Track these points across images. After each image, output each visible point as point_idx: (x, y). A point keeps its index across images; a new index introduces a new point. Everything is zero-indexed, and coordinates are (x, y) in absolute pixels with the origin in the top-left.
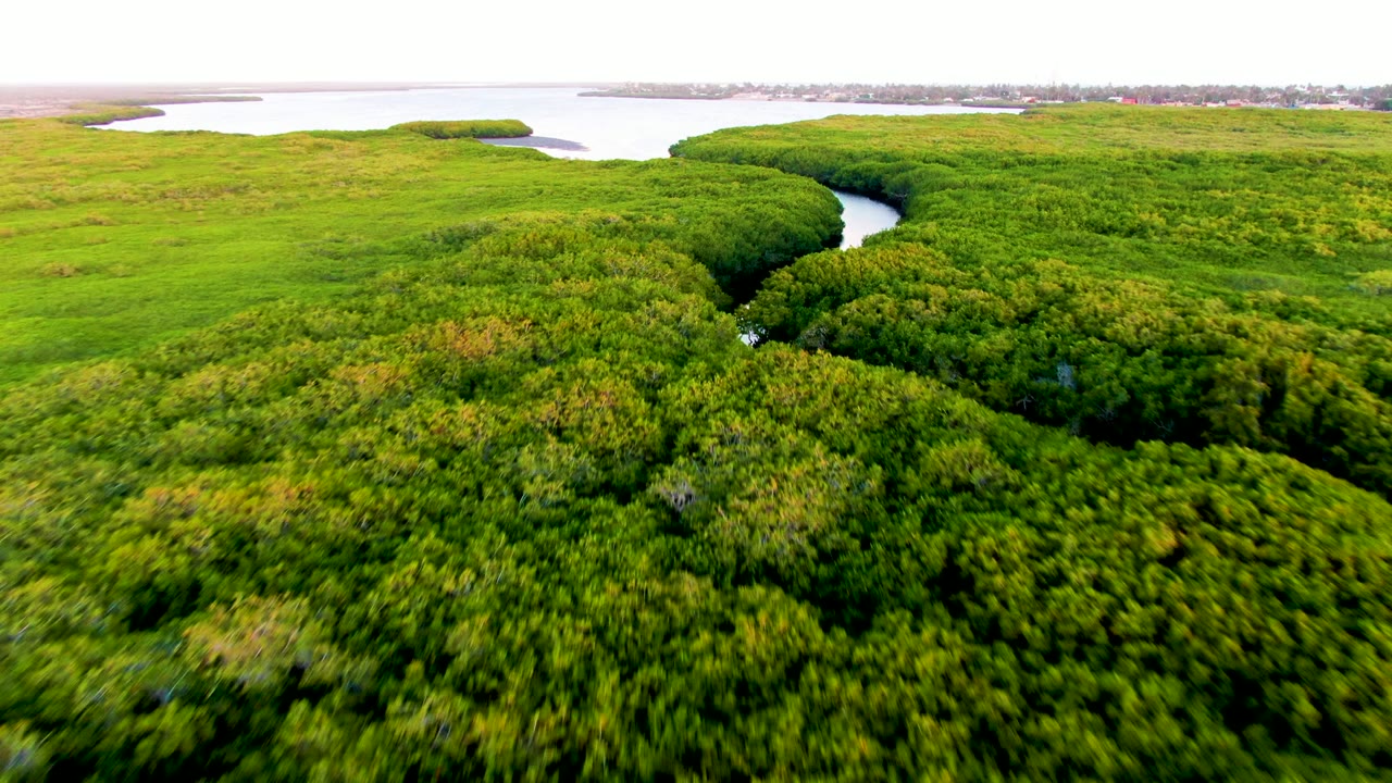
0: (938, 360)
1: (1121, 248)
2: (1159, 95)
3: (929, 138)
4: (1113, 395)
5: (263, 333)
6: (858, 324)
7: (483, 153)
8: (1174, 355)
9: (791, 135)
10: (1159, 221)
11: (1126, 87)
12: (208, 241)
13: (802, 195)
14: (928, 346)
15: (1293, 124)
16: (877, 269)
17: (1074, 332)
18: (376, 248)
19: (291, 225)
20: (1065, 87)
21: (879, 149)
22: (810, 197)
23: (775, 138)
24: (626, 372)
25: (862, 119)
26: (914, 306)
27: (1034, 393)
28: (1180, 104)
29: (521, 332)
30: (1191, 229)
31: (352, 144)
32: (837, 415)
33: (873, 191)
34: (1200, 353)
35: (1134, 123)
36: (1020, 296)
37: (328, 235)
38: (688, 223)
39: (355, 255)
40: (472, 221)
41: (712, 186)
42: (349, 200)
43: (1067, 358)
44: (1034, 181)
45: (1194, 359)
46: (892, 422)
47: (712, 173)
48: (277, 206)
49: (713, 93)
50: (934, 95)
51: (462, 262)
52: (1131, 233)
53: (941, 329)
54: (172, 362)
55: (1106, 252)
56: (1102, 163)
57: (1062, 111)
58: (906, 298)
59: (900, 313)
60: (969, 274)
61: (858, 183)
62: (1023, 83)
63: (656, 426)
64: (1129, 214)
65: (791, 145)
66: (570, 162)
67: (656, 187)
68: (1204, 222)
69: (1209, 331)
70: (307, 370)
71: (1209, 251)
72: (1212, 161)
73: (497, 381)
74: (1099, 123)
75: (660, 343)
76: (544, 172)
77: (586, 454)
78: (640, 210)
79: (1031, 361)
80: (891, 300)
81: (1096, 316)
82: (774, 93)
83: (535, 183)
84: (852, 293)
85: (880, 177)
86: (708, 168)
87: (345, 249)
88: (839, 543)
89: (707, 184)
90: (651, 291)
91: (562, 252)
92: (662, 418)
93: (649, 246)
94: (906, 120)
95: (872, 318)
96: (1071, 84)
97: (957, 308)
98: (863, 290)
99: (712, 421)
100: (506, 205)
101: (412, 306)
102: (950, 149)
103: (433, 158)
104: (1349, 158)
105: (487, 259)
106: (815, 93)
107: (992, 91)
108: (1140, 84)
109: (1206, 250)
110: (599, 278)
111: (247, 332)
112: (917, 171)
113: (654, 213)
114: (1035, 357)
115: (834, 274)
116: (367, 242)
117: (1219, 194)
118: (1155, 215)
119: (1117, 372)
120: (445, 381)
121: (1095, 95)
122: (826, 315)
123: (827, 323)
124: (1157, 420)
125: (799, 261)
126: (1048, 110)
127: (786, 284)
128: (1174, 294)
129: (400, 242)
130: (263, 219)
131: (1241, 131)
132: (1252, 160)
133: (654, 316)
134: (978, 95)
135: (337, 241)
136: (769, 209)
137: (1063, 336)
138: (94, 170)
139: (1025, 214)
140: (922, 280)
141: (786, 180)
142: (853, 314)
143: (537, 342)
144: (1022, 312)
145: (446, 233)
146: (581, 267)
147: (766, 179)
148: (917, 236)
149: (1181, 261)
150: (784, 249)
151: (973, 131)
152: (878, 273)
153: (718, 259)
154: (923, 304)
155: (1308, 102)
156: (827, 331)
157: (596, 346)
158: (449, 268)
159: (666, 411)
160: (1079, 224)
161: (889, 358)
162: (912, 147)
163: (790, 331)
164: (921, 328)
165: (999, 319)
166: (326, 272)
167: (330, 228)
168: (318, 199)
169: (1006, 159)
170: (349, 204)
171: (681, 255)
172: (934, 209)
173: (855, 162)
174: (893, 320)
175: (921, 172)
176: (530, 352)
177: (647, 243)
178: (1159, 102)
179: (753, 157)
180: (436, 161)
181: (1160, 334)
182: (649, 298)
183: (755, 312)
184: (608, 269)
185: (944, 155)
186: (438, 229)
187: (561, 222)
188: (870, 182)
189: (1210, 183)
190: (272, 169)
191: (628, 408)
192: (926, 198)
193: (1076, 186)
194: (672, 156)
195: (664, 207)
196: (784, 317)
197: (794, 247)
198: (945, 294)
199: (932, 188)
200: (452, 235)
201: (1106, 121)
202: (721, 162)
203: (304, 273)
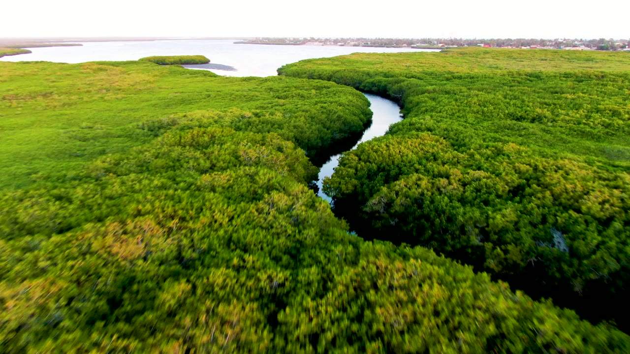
0: (467, 228)
1: (537, 131)
2: (500, 43)
3: (404, 64)
4: (606, 263)
6: (406, 196)
7: (182, 73)
9: (336, 63)
10: (547, 113)
11: (484, 39)
12: (13, 129)
13: (350, 98)
14: (460, 218)
15: (568, 57)
16: (410, 153)
18: (109, 133)
19: (67, 117)
20: (456, 40)
21: (380, 70)
22: (354, 99)
23: (329, 64)
25: (369, 54)
26: (442, 183)
27: (541, 255)
28: (510, 47)
29: (170, 232)
30: (567, 118)
31: (118, 68)
33: (383, 93)
35: (496, 55)
36: (507, 174)
37: (84, 124)
38: (290, 118)
39: (95, 138)
40: (166, 116)
41: (301, 92)
42: (105, 101)
43: (557, 227)
44: (469, 89)
46: (491, 345)
47: (300, 84)
48: (64, 105)
49: (296, 42)
50: (398, 43)
51: (148, 151)
52: (533, 121)
53: (463, 201)
55: (529, 134)
56: (495, 78)
57: (459, 50)
58: (434, 176)
59: (432, 188)
60: (466, 156)
61: (374, 89)
62: (437, 38)
64: (528, 108)
65: (338, 68)
66: (227, 78)
67: (271, 93)
68: (571, 113)
71: (583, 132)
72: (547, 76)
73: (144, 285)
74: (479, 56)
75: (278, 236)
76: (213, 83)
78: (262, 107)
80: (425, 178)
81: (567, 193)
82: (325, 42)
83: (207, 91)
84: (397, 170)
85: (386, 86)
86: (297, 82)
87: (91, 134)
89: (298, 91)
91: (213, 144)
93: (269, 136)
94: (389, 55)
95: (415, 192)
96: (458, 38)
97: (470, 184)
98: (405, 170)
100: (190, 104)
101: (101, 197)
102: (416, 70)
103: (156, 76)
104: (613, 75)
105: (165, 149)
106: (344, 42)
107: (424, 41)
109: (581, 131)
110: (235, 167)
112: (406, 83)
113: (270, 111)
114: (534, 226)
115: (383, 157)
116: (106, 129)
117: (569, 96)
118: (544, 109)
119: (602, 243)
120: (100, 286)
121: (471, 43)
122: (384, 189)
123: (385, 195)
126: (452, 50)
127: (354, 163)
128: (595, 168)
129: (125, 129)
130: (53, 113)
131: (546, 60)
132: (567, 76)
133: (273, 206)
134: (418, 43)
135: (90, 128)
136: (333, 107)
137: (549, 208)
139: (475, 110)
140: (439, 161)
141: (339, 89)
142: (402, 189)
143: (181, 241)
144: (512, 186)
145: (151, 124)
146: (224, 157)
147: (329, 88)
148: (423, 126)
149: (570, 138)
150: (345, 132)
151: (423, 61)
152: (412, 156)
153: (309, 141)
154: (447, 181)
155: (567, 46)
156: (385, 201)
157: (229, 242)
158: (141, 156)
159: (287, 343)
160: (504, 115)
161: (433, 224)
162: (398, 69)
163: (360, 198)
164: (451, 202)
165: (500, 193)
166: (75, 151)
167: (89, 119)
168: (89, 100)
169: (446, 75)
170: (104, 103)
171: (287, 142)
172: (424, 107)
173: (371, 77)
174: (429, 193)
175: (407, 84)
176: (175, 254)
177: (267, 133)
178: (500, 46)
179: (319, 75)
180: (157, 78)
181: (617, 209)
182: (269, 189)
183: (336, 182)
184: (242, 159)
185: (415, 74)
186: (147, 121)
187: (216, 118)
188: (381, 88)
189: (558, 89)
190: (71, 82)
191: (251, 342)
192: (415, 99)
193: (493, 92)
194: (279, 75)
195: (275, 105)
196: (355, 186)
197: (349, 129)
198: (459, 173)
199: (417, 93)
200: (154, 126)
201: (482, 56)
202: (304, 78)
203: (60, 152)
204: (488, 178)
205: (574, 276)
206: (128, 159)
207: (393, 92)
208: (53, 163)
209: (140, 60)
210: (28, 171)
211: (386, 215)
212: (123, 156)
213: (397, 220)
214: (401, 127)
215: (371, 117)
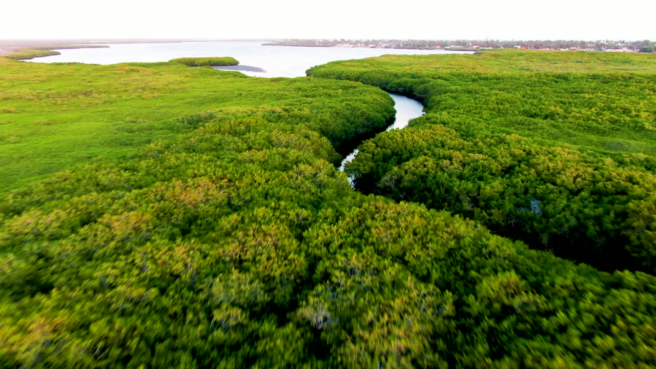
0: (461, 197)
1: (545, 126)
2: (538, 45)
3: (433, 66)
4: (567, 220)
5: (73, 184)
6: (414, 174)
7: (214, 74)
8: (598, 195)
9: (365, 64)
10: (560, 111)
11: (521, 41)
12: (65, 122)
13: (375, 96)
14: (456, 189)
15: (605, 59)
16: (421, 140)
17: (536, 180)
18: (152, 126)
19: (110, 113)
20: (492, 41)
21: (409, 71)
22: (378, 98)
23: (357, 66)
24: (283, 217)
25: (400, 56)
26: (445, 164)
27: (518, 217)
28: (548, 49)
29: (221, 187)
30: (578, 115)
31: (149, 69)
32: (417, 250)
33: (408, 93)
34: (612, 194)
35: (529, 58)
36: (503, 157)
37: (128, 119)
38: (317, 113)
39: (140, 130)
40: (203, 112)
41: (328, 91)
42: (143, 99)
43: (535, 196)
44: (491, 89)
45: (610, 198)
46: (451, 253)
47: (327, 84)
48: (105, 102)
49: (326, 44)
50: (431, 45)
51: (194, 137)
52: (546, 117)
53: (461, 177)
54: (15, 204)
55: (537, 128)
56: (521, 79)
57: (493, 52)
58: (439, 159)
59: (436, 168)
60: (471, 143)
61: (400, 89)
62: (472, 39)
63: (302, 259)
64: (544, 106)
65: (366, 70)
66: (257, 79)
67: (300, 92)
68: (583, 111)
69: (616, 180)
70: (91, 213)
72: (574, 78)
73: (205, 220)
74: (513, 58)
75: (304, 193)
76: (243, 83)
77: (257, 281)
78: (291, 105)
79: (514, 197)
80: (431, 160)
81: (548, 170)
82: (355, 44)
83: (239, 90)
84: (408, 154)
85: (412, 87)
86: (325, 82)
87: (135, 127)
88: (432, 362)
89: (326, 90)
90: (297, 157)
91: (249, 132)
92: (306, 252)
93: (297, 127)
94: (420, 57)
95: (422, 170)
96: (495, 40)
97: (469, 164)
98: (415, 153)
99: (338, 256)
100: (223, 102)
101: (161, 168)
102: (445, 72)
103: (188, 76)
104: (641, 76)
105: (208, 136)
106: (375, 44)
107: (458, 43)
108: (528, 40)
109: (588, 127)
110: (269, 148)
111: (62, 185)
112: (431, 83)
113: (298, 107)
114: (516, 194)
115: (397, 143)
116: (148, 123)
117: (587, 96)
118: (558, 107)
119: (568, 206)
120: (173, 221)
121: (507, 45)
122: (396, 169)
123: (396, 173)
124: (595, 236)
125: (378, 136)
126: (487, 52)
127: (371, 149)
128: (584, 154)
129: (166, 123)
130: (97, 110)
131: (581, 62)
132: (594, 77)
133: (300, 174)
134: (452, 45)
135: (133, 122)
136: (358, 104)
137: (531, 182)
138: (16, 83)
139: (491, 107)
140: (446, 147)
141: (366, 88)
142: (410, 168)
143: (231, 194)
144: (505, 167)
145: (189, 118)
146: (259, 141)
147: (355, 88)
148: (438, 120)
149: (577, 133)
150: (368, 127)
151: (453, 62)
152: (422, 143)
153: (333, 133)
154: (449, 162)
155: (608, 48)
156: (396, 177)
157: (266, 196)
158: (187, 141)
159: (308, 247)
160: (519, 112)
161: (433, 195)
162: (426, 71)
163: (375, 176)
164: (450, 177)
165: (493, 172)
166: (123, 140)
167: (130, 114)
168: (127, 98)
169: (473, 77)
170: (142, 101)
171: (314, 132)
172: (443, 104)
173: (398, 78)
174: (433, 172)
175: (433, 84)
176: (226, 201)
177: (296, 125)
178: (538, 48)
179: (348, 76)
180: (190, 78)
181: (587, 182)
182: (297, 162)
183: (355, 165)
184: (274, 143)
185: (442, 75)
186: (186, 115)
187: (250, 113)
188: (407, 89)
189: (579, 90)
190: (106, 82)
191: (285, 246)
192: (438, 98)
193: (513, 92)
194: (307, 76)
195: (304, 103)
196: (371, 168)
197: (372, 125)
198: (460, 155)
199: (440, 92)
200: (192, 119)
201: (515, 58)
202: (332, 78)
203: (112, 141)
204: (485, 160)
205: (543, 231)
206: (175, 143)
207: (418, 93)
208: (108, 150)
209: (170, 61)
210: (88, 155)
211: (396, 190)
212: (172, 142)
213: (405, 194)
214: (418, 121)
215: (395, 115)
